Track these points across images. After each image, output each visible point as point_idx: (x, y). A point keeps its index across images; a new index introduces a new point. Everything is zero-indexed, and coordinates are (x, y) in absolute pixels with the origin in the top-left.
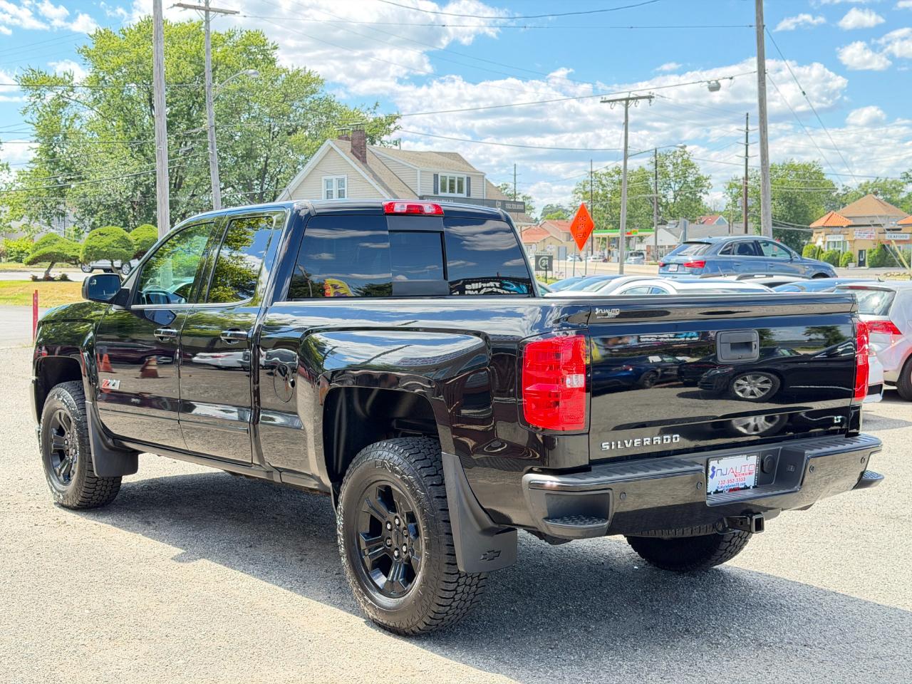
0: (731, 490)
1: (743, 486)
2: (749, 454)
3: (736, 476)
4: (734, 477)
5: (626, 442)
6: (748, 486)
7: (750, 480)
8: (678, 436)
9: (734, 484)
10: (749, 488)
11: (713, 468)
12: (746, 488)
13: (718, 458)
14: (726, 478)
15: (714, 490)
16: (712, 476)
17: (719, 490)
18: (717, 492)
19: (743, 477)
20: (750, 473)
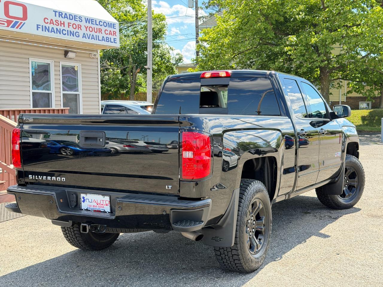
0: (95, 211)
1: (103, 211)
2: (104, 195)
3: (97, 204)
4: (97, 205)
5: (39, 177)
6: (106, 211)
7: (108, 209)
8: (64, 179)
9: (97, 208)
10: (106, 212)
11: (83, 198)
12: (105, 212)
13: (86, 193)
14: (92, 204)
15: (86, 209)
16: (84, 201)
17: (88, 209)
18: (87, 210)
19: (102, 206)
20: (107, 205)
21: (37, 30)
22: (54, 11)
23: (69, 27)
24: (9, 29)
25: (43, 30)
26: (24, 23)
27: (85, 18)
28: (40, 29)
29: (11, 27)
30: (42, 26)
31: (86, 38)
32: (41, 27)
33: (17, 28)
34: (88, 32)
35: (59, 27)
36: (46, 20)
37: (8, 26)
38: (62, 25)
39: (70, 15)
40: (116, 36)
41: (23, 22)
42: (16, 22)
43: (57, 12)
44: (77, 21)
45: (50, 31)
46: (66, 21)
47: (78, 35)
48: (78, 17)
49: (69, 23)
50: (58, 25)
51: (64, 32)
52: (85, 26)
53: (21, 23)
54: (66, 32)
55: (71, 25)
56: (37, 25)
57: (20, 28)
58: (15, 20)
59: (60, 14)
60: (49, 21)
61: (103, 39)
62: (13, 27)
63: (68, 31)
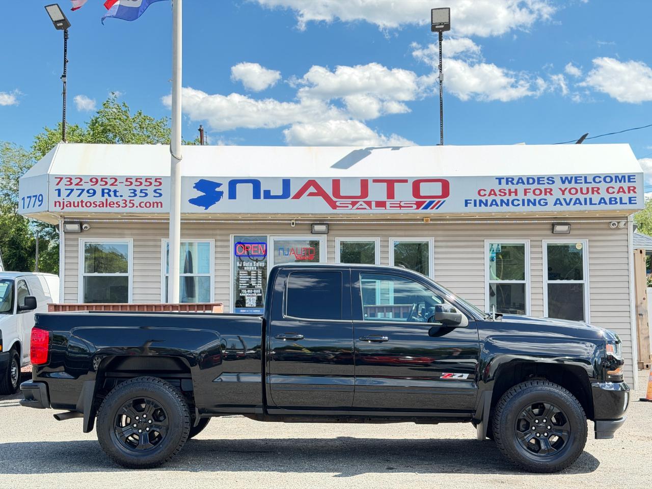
21: (466, 205)
22: (496, 178)
23: (525, 195)
24: (420, 210)
25: (475, 205)
26: (444, 201)
27: (561, 178)
28: (471, 206)
29: (423, 209)
30: (475, 201)
31: (562, 205)
32: (473, 202)
33: (432, 208)
34: (568, 196)
35: (505, 198)
36: (482, 193)
37: (418, 208)
38: (513, 194)
39: (528, 179)
40: (635, 192)
41: (442, 200)
42: (431, 203)
43: (503, 178)
44: (544, 184)
45: (489, 204)
46: (521, 188)
47: (544, 203)
48: (545, 179)
49: (525, 190)
50: (505, 194)
51: (516, 203)
52: (560, 189)
53: (439, 202)
54: (521, 202)
55: (531, 191)
56: (466, 201)
57: (437, 208)
58: (428, 200)
59: (509, 180)
60: (487, 193)
61: (602, 201)
62: (426, 208)
63: (523, 200)
